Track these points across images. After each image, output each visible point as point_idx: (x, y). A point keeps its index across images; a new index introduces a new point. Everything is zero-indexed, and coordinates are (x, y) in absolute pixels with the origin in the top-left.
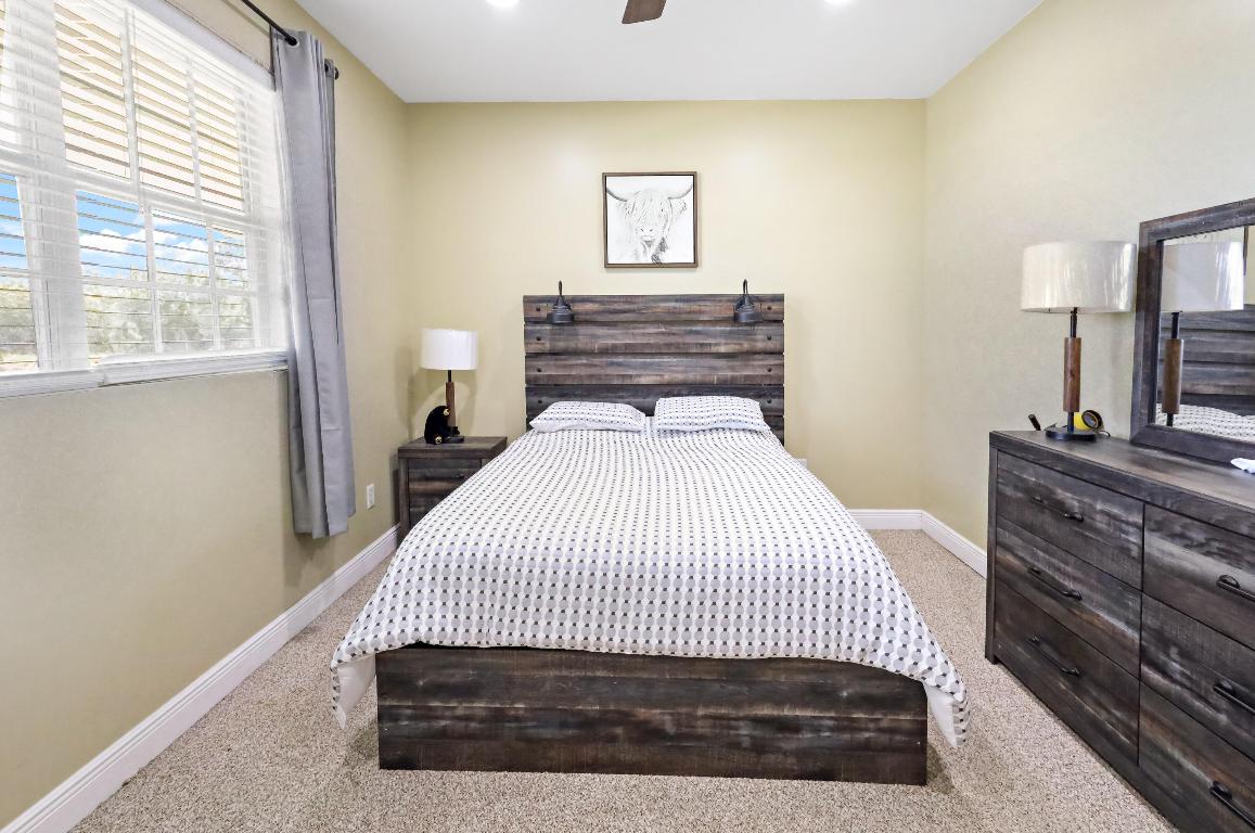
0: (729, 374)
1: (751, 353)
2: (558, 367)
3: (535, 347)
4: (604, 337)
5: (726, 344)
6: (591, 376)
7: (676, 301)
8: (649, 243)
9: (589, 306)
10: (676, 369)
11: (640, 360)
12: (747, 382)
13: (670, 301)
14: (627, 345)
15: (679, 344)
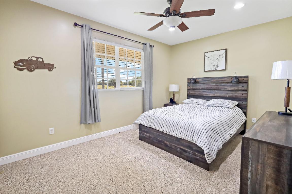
0: (231, 95)
1: (238, 90)
2: (193, 92)
3: (189, 88)
4: (202, 86)
5: (231, 88)
6: (200, 94)
7: (219, 78)
8: (214, 66)
9: (200, 80)
10: (218, 93)
11: (210, 91)
12: (236, 97)
13: (217, 78)
14: (207, 88)
15: (219, 88)
